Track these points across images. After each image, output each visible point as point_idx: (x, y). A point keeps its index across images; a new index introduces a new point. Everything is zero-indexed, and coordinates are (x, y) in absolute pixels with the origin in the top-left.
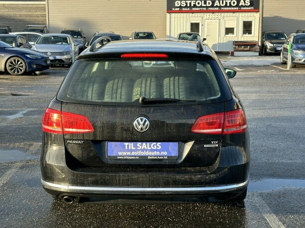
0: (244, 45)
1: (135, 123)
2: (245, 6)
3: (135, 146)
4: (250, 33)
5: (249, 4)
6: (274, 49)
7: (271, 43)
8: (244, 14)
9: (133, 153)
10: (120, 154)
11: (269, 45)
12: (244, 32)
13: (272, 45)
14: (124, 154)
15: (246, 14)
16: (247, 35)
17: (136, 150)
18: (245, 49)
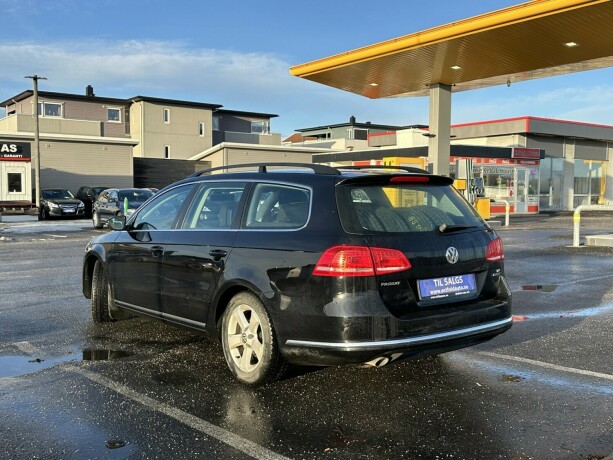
0: (14, 207)
1: (447, 254)
2: (10, 153)
3: (443, 282)
4: (19, 189)
5: (15, 150)
6: (60, 211)
7: (56, 203)
8: (8, 163)
9: (443, 291)
10: (432, 293)
11: (52, 206)
12: (11, 189)
13: (57, 206)
14: (435, 292)
15: (12, 164)
16: (15, 192)
17: (444, 287)
18: (18, 212)
